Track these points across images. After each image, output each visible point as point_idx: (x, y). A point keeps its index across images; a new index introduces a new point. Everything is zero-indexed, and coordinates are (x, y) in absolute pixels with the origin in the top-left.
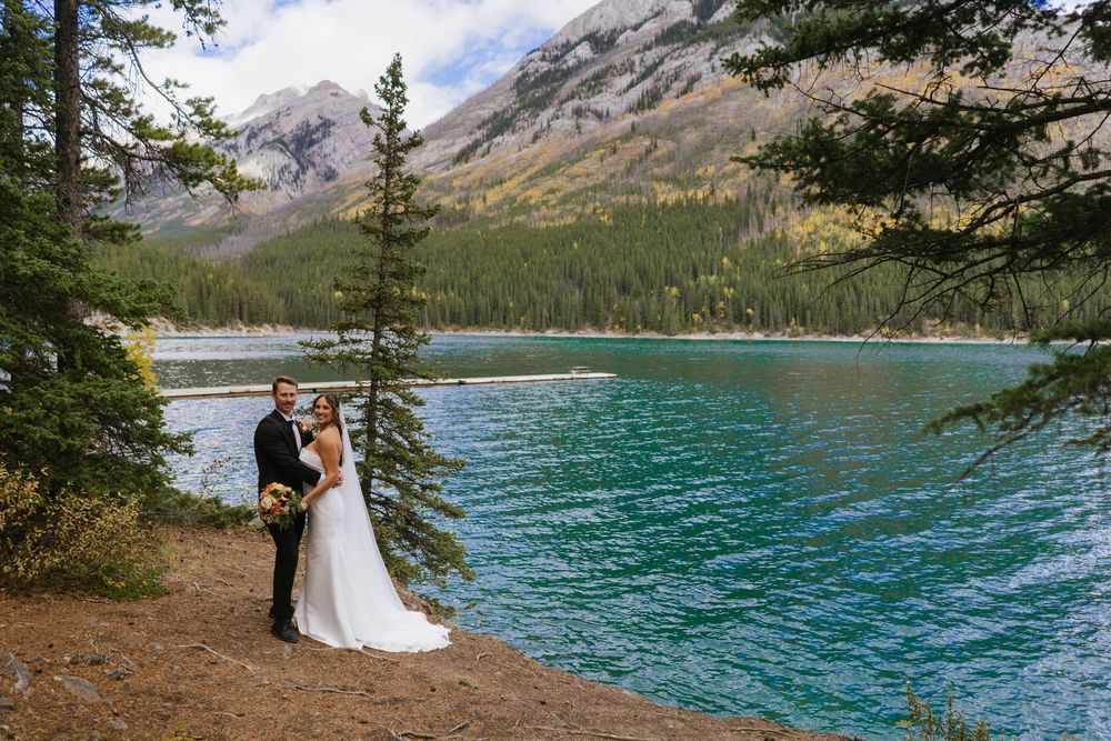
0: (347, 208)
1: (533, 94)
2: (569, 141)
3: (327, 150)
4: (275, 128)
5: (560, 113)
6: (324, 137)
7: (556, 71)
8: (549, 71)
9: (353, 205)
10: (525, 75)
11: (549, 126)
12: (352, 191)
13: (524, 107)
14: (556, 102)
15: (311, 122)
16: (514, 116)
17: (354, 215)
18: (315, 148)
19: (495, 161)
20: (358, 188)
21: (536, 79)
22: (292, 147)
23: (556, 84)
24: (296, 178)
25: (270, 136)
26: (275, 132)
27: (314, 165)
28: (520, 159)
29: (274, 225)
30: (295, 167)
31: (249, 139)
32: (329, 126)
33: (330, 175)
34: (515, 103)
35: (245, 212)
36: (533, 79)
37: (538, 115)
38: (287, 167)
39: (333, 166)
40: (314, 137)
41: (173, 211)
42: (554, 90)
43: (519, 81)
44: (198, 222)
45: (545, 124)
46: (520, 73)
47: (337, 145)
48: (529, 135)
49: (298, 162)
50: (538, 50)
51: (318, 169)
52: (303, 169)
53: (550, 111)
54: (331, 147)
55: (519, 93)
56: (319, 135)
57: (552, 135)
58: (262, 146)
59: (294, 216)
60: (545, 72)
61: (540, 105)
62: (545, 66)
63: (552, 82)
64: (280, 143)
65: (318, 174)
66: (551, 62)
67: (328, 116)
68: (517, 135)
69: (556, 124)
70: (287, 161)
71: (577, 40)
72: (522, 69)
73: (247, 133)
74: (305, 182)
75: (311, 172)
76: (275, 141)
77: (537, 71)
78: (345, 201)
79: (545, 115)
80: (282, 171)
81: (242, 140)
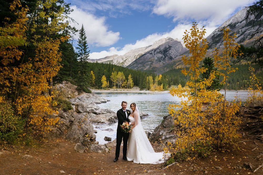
0: (176, 66)
1: (216, 40)
2: (224, 50)
3: (170, 53)
4: (159, 49)
5: (222, 44)
6: (169, 50)
7: (221, 34)
8: (220, 34)
9: (177, 65)
10: (214, 35)
11: (219, 47)
12: (177, 63)
13: (214, 43)
14: (221, 41)
16: (211, 45)
17: (178, 68)
18: (168, 52)
19: (207, 55)
20: (178, 62)
21: (217, 36)
22: (163, 52)
23: (221, 37)
24: (164, 59)
25: (158, 51)
26: (159, 50)
27: (167, 56)
28: (212, 55)
29: (162, 70)
30: (164, 57)
31: (154, 51)
32: (171, 47)
33: (171, 58)
34: (212, 42)
35: (154, 67)
36: (216, 36)
37: (217, 45)
38: (162, 57)
39: (171, 56)
40: (167, 50)
41: (141, 67)
42: (221, 39)
43: (213, 36)
44: (146, 69)
45: (218, 47)
46: (213, 35)
47: (172, 51)
48: (214, 49)
49: (164, 56)
50: (217, 29)
51: (168, 57)
52: (165, 57)
53: (220, 44)
54: (171, 52)
55: (213, 39)
56: (168, 49)
57: (220, 49)
58: (157, 53)
59: (166, 68)
60: (219, 34)
61: (217, 42)
62: (219, 33)
63: (220, 36)
64: (160, 52)
65: (168, 58)
66: (220, 31)
67: (170, 45)
68: (212, 49)
69: (221, 46)
70: (162, 56)
71: (227, 26)
72: (213, 34)
73: (154, 50)
74: (166, 60)
75: (167, 57)
76: (160, 51)
77: (217, 34)
78: (176, 65)
79: (218, 45)
80: (161, 58)
81: (153, 52)
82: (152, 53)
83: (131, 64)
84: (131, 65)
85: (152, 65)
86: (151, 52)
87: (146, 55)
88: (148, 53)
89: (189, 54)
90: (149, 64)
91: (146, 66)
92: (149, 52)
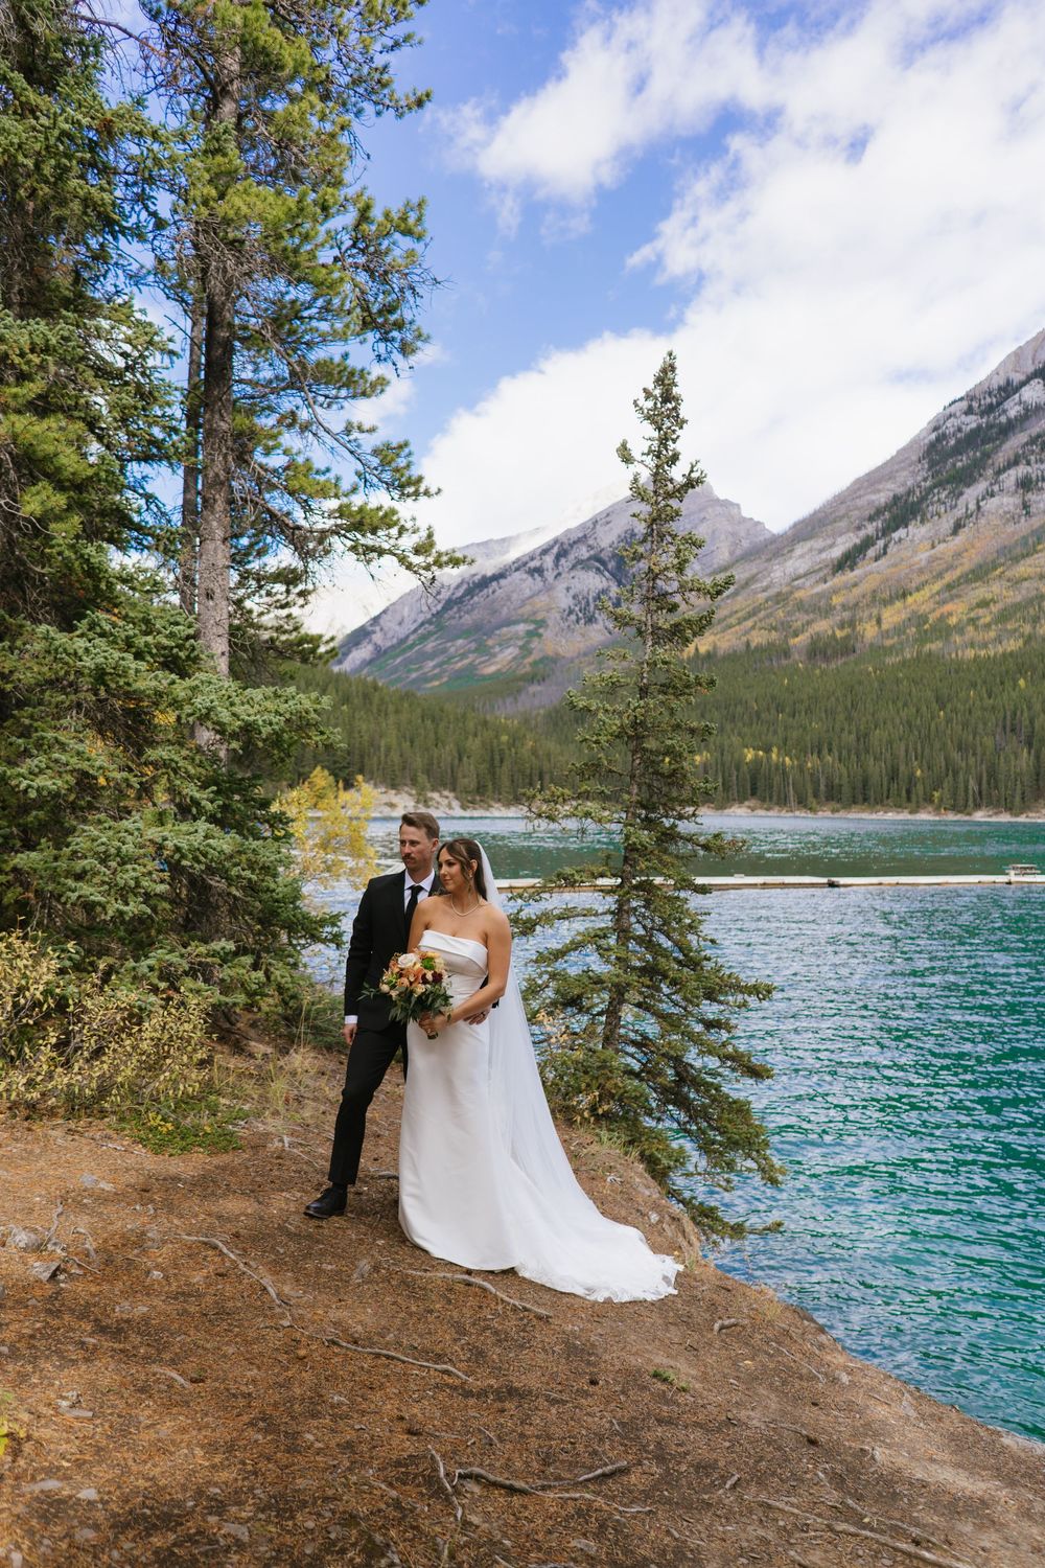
1: (954, 465)
2: (1011, 528)
4: (591, 542)
5: (996, 488)
7: (990, 426)
8: (979, 427)
10: (942, 438)
11: (979, 507)
13: (940, 484)
14: (990, 472)
15: (636, 531)
16: (923, 499)
19: (895, 565)
21: (958, 441)
22: (612, 565)
23: (988, 447)
25: (583, 552)
26: (591, 547)
28: (932, 560)
30: (615, 591)
31: (558, 558)
34: (925, 480)
35: (550, 653)
36: (952, 442)
37: (961, 494)
38: (604, 591)
41: (463, 656)
42: (987, 455)
43: (932, 446)
44: (492, 669)
45: (972, 506)
46: (933, 436)
48: (946, 524)
49: (620, 585)
50: (961, 399)
53: (981, 487)
55: (932, 464)
57: (983, 521)
58: (574, 567)
60: (972, 431)
61: (965, 478)
62: (972, 422)
63: (984, 443)
64: (597, 562)
66: (982, 414)
68: (928, 525)
69: (990, 505)
70: (605, 584)
71: (1023, 378)
72: (936, 429)
73: (556, 550)
76: (589, 559)
77: (960, 430)
79: (971, 494)
80: (598, 598)
81: (549, 560)
82: (539, 571)
83: (407, 637)
84: (410, 642)
85: (536, 639)
86: (532, 564)
87: (503, 582)
88: (517, 569)
89: (769, 560)
90: (518, 638)
91: (497, 649)
92: (525, 564)
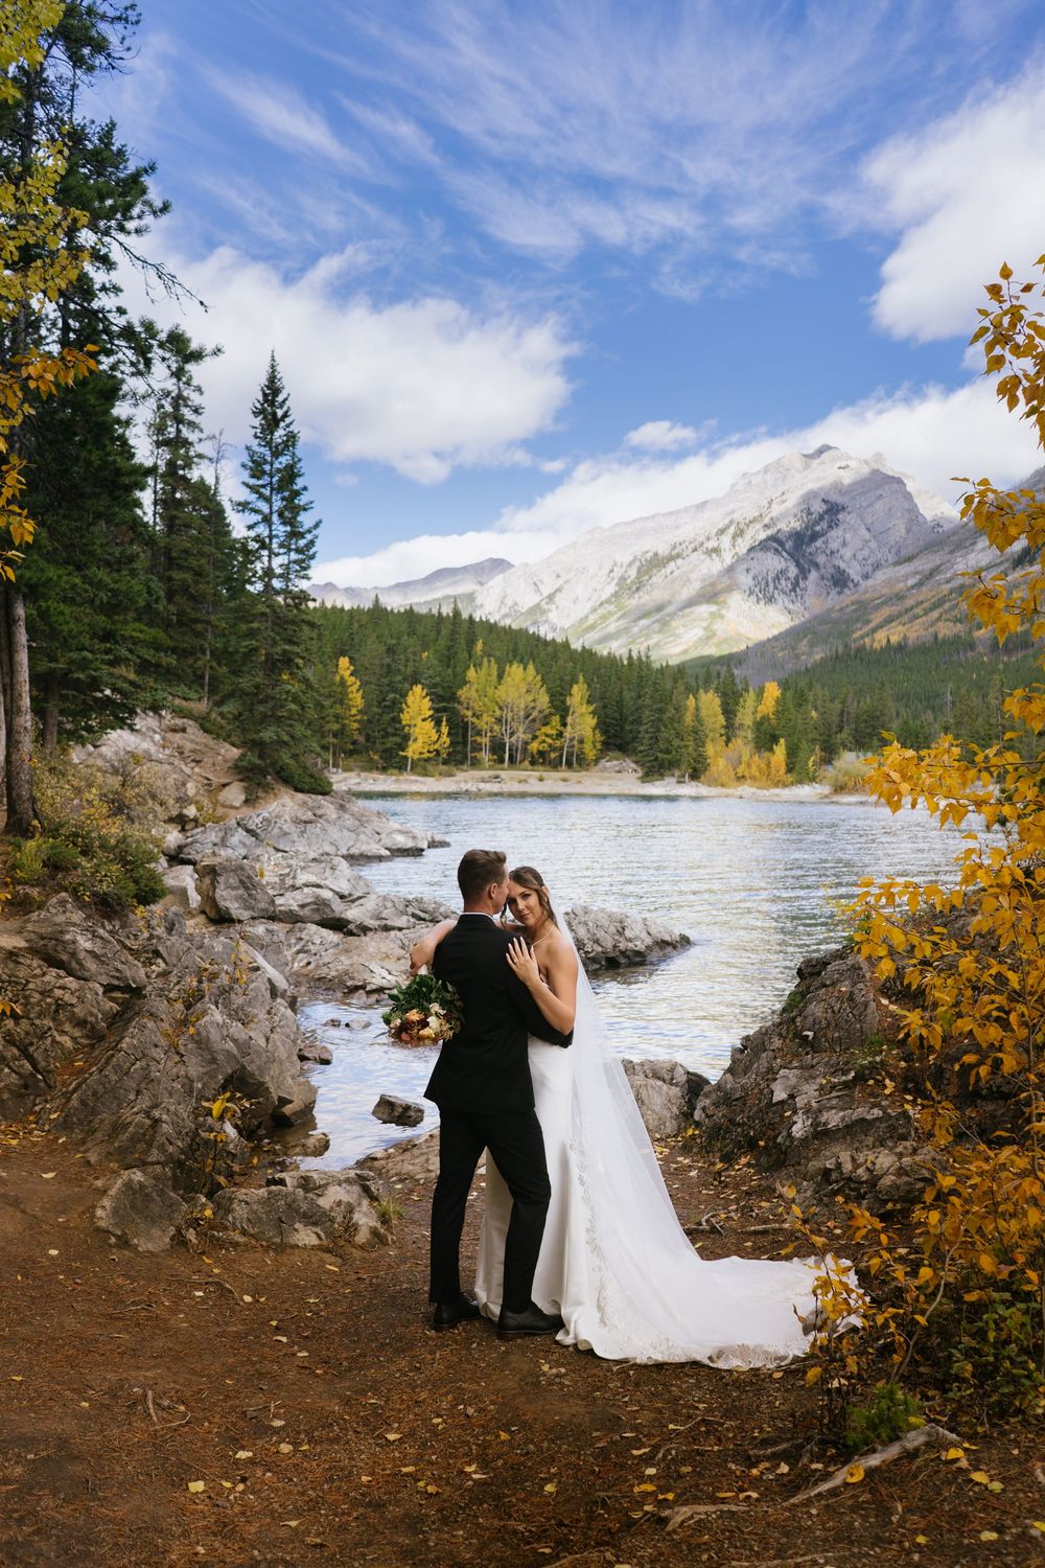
0: (874, 630)
3: (834, 546)
4: (768, 521)
6: (830, 527)
9: (881, 626)
12: (877, 608)
17: (884, 642)
18: (819, 543)
20: (885, 603)
22: (789, 544)
24: (796, 585)
25: (761, 533)
26: (768, 527)
27: (817, 566)
29: (780, 654)
30: (793, 571)
31: (735, 538)
32: (838, 511)
33: (840, 580)
35: (734, 634)
38: (782, 572)
39: (843, 566)
40: (818, 528)
41: (648, 637)
47: (848, 536)
49: (798, 565)
51: (823, 571)
52: (803, 573)
54: (841, 540)
56: (825, 525)
58: (752, 548)
59: (805, 642)
64: (775, 543)
65: (823, 578)
67: (836, 499)
70: (783, 564)
73: (732, 530)
74: (806, 589)
75: (813, 575)
76: (769, 539)
78: (868, 622)
80: (777, 578)
81: (726, 540)
82: (717, 551)
83: (587, 617)
84: (590, 622)
85: (719, 620)
86: (709, 545)
87: (680, 562)
88: (694, 549)
89: (952, 552)
90: (702, 620)
91: (682, 630)
92: (702, 544)
